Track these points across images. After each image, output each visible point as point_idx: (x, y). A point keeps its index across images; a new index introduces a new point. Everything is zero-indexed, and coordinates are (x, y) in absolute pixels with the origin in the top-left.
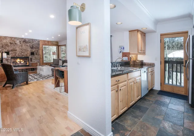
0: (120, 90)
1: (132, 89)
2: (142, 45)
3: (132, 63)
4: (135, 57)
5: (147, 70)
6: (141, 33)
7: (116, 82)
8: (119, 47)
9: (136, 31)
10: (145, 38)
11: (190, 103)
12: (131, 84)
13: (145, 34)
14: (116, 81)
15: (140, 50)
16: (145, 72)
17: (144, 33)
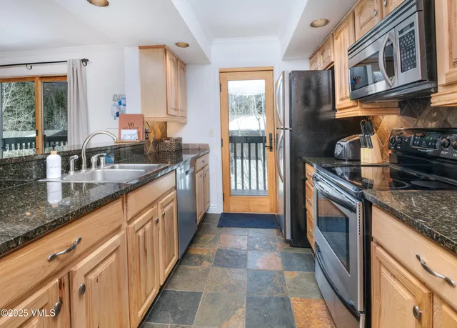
0: (83, 289)
1: (146, 251)
2: (177, 95)
3: (150, 149)
4: (161, 131)
5: (191, 166)
6: (175, 61)
7: (55, 265)
8: (114, 100)
9: (161, 51)
10: (185, 76)
11: (288, 237)
12: (141, 233)
13: (185, 65)
14: (54, 257)
15: (174, 107)
16: (187, 173)
17: (182, 62)
